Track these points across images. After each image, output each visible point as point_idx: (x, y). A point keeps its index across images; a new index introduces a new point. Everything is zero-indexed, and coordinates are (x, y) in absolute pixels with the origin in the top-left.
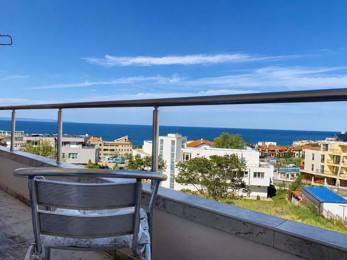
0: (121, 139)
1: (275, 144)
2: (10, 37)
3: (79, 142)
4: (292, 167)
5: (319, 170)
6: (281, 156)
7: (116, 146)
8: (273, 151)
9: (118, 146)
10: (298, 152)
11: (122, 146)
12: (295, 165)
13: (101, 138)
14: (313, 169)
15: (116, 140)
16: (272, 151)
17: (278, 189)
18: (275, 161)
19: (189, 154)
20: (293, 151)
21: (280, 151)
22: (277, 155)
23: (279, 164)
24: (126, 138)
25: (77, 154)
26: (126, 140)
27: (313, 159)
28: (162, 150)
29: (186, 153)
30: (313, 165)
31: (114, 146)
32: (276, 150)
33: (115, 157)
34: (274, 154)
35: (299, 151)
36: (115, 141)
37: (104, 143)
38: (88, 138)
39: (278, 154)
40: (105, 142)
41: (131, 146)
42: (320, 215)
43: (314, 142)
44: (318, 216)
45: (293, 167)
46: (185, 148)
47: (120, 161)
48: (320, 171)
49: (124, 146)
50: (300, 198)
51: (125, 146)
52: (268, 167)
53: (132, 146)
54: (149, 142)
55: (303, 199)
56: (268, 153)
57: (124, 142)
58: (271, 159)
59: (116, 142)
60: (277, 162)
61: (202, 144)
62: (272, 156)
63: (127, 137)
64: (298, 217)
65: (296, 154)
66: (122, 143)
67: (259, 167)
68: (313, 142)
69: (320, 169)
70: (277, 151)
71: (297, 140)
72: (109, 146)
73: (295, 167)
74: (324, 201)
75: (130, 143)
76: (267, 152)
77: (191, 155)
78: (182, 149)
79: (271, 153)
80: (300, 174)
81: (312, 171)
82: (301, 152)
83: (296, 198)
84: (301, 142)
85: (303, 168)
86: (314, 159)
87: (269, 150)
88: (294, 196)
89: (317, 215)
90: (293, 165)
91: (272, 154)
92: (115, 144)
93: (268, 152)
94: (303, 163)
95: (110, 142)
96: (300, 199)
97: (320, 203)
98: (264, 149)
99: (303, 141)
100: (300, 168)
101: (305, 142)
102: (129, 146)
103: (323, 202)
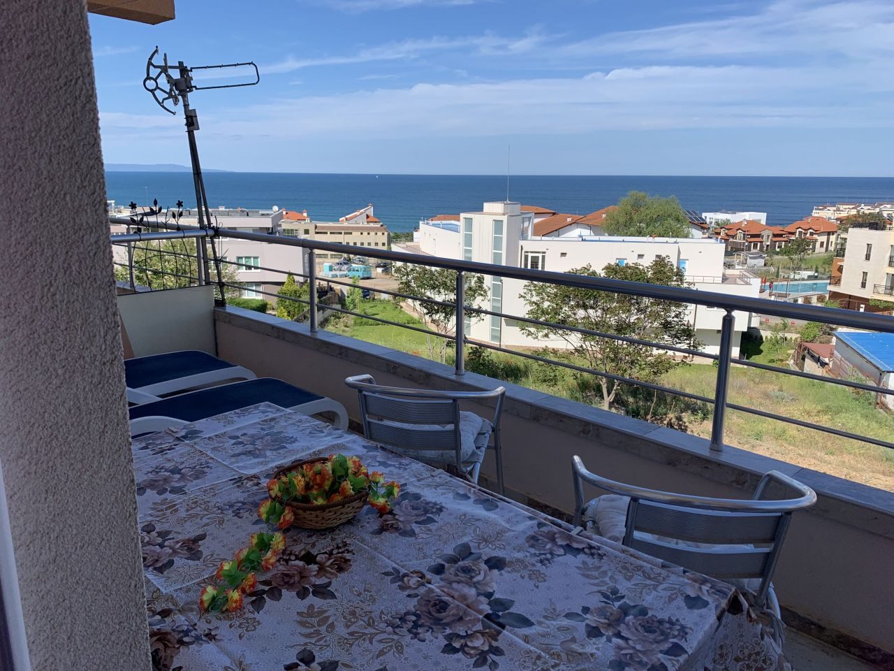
0: (356, 216)
1: (762, 217)
2: (255, 65)
3: (260, 228)
4: (807, 280)
5: (880, 286)
6: (778, 250)
7: (345, 233)
8: (758, 236)
9: (351, 233)
10: (824, 238)
11: (362, 234)
12: (816, 274)
13: (305, 214)
14: (863, 285)
15: (344, 218)
16: (753, 236)
17: (769, 338)
18: (761, 262)
19: (540, 255)
20: (812, 234)
21: (775, 236)
22: (768, 246)
23: (773, 269)
24: (368, 212)
25: (257, 258)
26: (368, 217)
27: (868, 257)
28: (471, 247)
29: (531, 252)
30: (865, 274)
31: (341, 233)
32: (765, 233)
33: (345, 264)
34: (759, 244)
35: (829, 234)
36: (341, 219)
37: (316, 227)
38: (280, 216)
39: (768, 243)
40: (319, 224)
41: (383, 234)
42: (878, 404)
43: (870, 207)
44: (872, 406)
45: (810, 278)
46: (529, 238)
47: (361, 274)
48: (881, 290)
49: (365, 233)
50: (826, 360)
51: (369, 234)
52: (747, 284)
53: (386, 233)
54: (434, 225)
55: (834, 363)
56: (744, 243)
57: (366, 225)
58: (750, 258)
59: (346, 224)
60: (765, 265)
61: (571, 224)
62: (753, 250)
63: (370, 211)
64: (819, 408)
65: (818, 245)
66: (361, 225)
67: (723, 282)
68: (866, 209)
69: (884, 283)
70: (768, 236)
71: (824, 205)
72: (329, 233)
73: (816, 278)
74: (891, 370)
75: (382, 226)
76: (739, 239)
77: (543, 257)
78: (521, 243)
79: (751, 242)
80: (827, 296)
81: (863, 290)
82: (833, 238)
83: (817, 360)
84: (835, 208)
85: (837, 281)
86: (869, 259)
87: (746, 233)
88: (813, 357)
89: (870, 404)
90: (811, 273)
91: (752, 244)
92: (343, 228)
93: (744, 239)
94: (840, 269)
95: (331, 224)
96: (827, 364)
97: (882, 373)
98: (730, 233)
99: (842, 207)
100: (828, 281)
101: (847, 211)
102: (380, 234)
103: (889, 372)
